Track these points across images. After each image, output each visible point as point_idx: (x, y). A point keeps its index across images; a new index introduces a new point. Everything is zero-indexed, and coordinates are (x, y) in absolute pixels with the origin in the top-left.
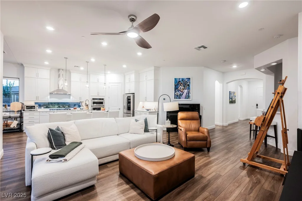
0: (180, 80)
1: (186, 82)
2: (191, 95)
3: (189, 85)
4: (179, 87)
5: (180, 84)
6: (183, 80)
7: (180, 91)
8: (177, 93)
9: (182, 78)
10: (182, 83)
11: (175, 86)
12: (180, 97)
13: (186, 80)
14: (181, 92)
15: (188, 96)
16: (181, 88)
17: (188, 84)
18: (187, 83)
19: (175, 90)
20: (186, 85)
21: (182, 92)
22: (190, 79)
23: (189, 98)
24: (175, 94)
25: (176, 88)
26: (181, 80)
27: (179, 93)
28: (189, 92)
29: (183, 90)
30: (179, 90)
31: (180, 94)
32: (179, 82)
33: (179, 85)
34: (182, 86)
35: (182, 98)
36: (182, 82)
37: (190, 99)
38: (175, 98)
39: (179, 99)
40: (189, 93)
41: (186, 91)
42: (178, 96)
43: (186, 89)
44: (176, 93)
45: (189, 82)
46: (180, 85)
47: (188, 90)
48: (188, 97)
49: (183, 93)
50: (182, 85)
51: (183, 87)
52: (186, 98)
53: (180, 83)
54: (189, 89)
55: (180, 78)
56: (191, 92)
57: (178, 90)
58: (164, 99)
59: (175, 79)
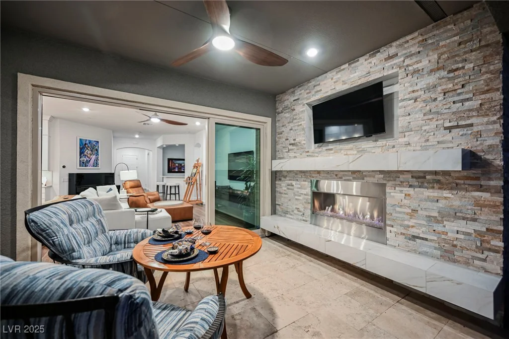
2: (99, 162)
3: (97, 150)
4: (86, 151)
6: (90, 142)
7: (86, 157)
8: (83, 159)
9: (89, 140)
10: (88, 147)
11: (81, 149)
12: (87, 164)
13: (94, 143)
14: (88, 159)
16: (89, 153)
18: (95, 146)
19: (80, 155)
20: (94, 150)
22: (98, 142)
24: (80, 160)
25: (82, 153)
26: (87, 142)
27: (85, 159)
29: (91, 155)
30: (86, 155)
31: (87, 161)
32: (86, 144)
33: (86, 148)
35: (89, 165)
36: (89, 145)
37: (98, 167)
38: (80, 165)
39: (86, 166)
40: (97, 159)
41: (93, 157)
42: (83, 163)
43: (94, 155)
45: (97, 146)
48: (96, 164)
49: (91, 159)
50: (89, 149)
51: (91, 152)
52: (94, 166)
53: (87, 146)
54: (97, 154)
55: (87, 140)
56: (99, 158)
57: (84, 155)
58: (64, 167)
59: (80, 139)
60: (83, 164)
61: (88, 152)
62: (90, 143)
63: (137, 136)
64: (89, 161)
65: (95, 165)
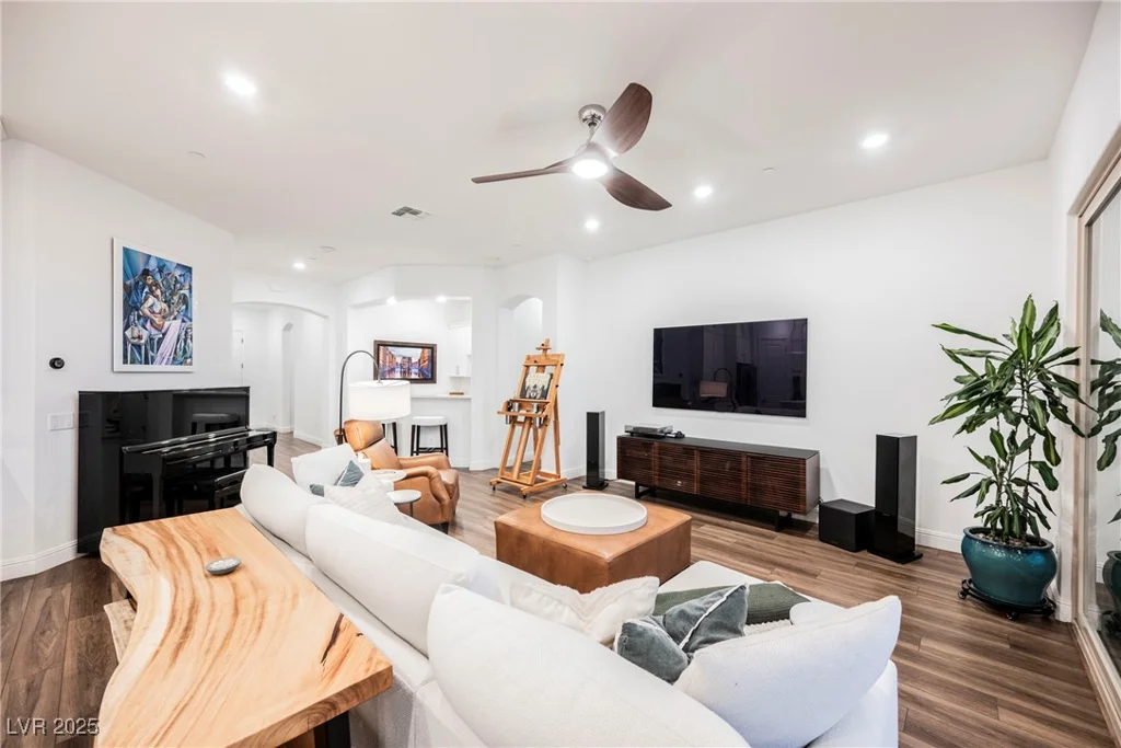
0: (147, 263)
1: (177, 281)
2: (195, 346)
3: (185, 300)
4: (146, 299)
5: (150, 286)
6: (162, 266)
7: (148, 325)
8: (136, 334)
9: (159, 260)
10: (157, 285)
11: (128, 291)
12: (150, 353)
13: (177, 273)
14: (154, 332)
15: (185, 352)
16: (157, 310)
17: (185, 295)
18: (178, 285)
19: (126, 315)
20: (176, 298)
21: (158, 329)
22: (190, 269)
23: (189, 361)
24: (125, 337)
25: (131, 306)
26: (153, 265)
27: (145, 334)
28: (186, 333)
29: (164, 318)
30: (146, 318)
31: (151, 339)
32: (146, 272)
33: (146, 290)
34: (156, 297)
35: (158, 359)
36: (158, 277)
37: (191, 364)
38: (125, 357)
39: (147, 362)
40: (186, 336)
41: (174, 327)
42: (138, 347)
43: (175, 318)
44: (128, 333)
45: (187, 287)
46: (152, 292)
47: (183, 321)
48: (182, 356)
49: (164, 335)
50: (158, 292)
51: (164, 306)
52: (174, 361)
53: (150, 281)
54: (187, 317)
55: (149, 256)
56: (195, 333)
57: (139, 317)
58: (56, 364)
59: (126, 251)
60: (138, 352)
61: (153, 304)
62: (161, 271)
63: (300, 266)
64: (160, 341)
65: (181, 359)
